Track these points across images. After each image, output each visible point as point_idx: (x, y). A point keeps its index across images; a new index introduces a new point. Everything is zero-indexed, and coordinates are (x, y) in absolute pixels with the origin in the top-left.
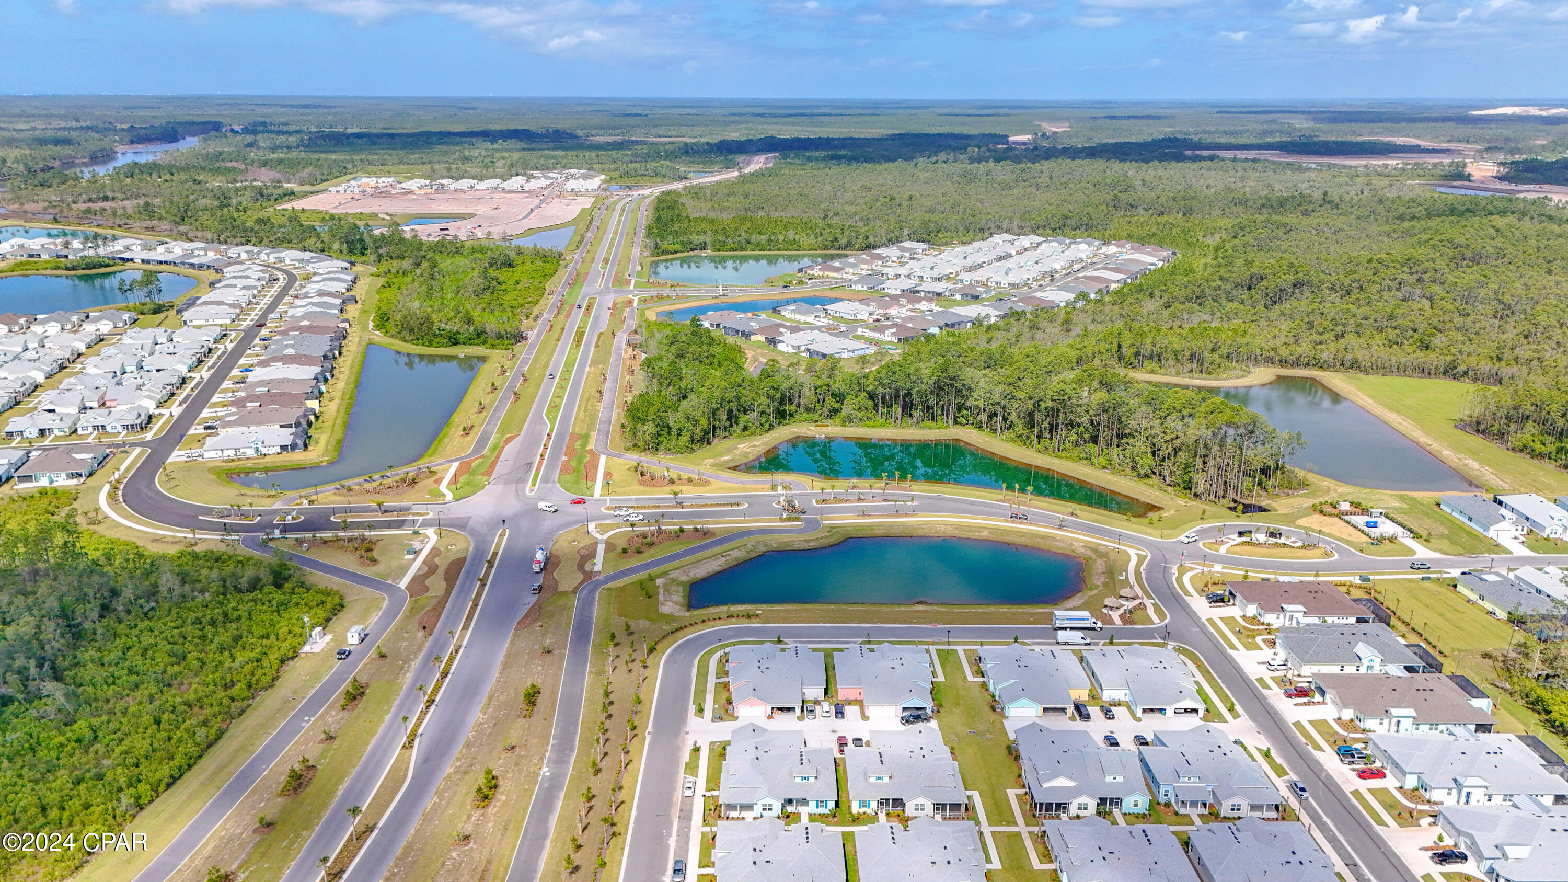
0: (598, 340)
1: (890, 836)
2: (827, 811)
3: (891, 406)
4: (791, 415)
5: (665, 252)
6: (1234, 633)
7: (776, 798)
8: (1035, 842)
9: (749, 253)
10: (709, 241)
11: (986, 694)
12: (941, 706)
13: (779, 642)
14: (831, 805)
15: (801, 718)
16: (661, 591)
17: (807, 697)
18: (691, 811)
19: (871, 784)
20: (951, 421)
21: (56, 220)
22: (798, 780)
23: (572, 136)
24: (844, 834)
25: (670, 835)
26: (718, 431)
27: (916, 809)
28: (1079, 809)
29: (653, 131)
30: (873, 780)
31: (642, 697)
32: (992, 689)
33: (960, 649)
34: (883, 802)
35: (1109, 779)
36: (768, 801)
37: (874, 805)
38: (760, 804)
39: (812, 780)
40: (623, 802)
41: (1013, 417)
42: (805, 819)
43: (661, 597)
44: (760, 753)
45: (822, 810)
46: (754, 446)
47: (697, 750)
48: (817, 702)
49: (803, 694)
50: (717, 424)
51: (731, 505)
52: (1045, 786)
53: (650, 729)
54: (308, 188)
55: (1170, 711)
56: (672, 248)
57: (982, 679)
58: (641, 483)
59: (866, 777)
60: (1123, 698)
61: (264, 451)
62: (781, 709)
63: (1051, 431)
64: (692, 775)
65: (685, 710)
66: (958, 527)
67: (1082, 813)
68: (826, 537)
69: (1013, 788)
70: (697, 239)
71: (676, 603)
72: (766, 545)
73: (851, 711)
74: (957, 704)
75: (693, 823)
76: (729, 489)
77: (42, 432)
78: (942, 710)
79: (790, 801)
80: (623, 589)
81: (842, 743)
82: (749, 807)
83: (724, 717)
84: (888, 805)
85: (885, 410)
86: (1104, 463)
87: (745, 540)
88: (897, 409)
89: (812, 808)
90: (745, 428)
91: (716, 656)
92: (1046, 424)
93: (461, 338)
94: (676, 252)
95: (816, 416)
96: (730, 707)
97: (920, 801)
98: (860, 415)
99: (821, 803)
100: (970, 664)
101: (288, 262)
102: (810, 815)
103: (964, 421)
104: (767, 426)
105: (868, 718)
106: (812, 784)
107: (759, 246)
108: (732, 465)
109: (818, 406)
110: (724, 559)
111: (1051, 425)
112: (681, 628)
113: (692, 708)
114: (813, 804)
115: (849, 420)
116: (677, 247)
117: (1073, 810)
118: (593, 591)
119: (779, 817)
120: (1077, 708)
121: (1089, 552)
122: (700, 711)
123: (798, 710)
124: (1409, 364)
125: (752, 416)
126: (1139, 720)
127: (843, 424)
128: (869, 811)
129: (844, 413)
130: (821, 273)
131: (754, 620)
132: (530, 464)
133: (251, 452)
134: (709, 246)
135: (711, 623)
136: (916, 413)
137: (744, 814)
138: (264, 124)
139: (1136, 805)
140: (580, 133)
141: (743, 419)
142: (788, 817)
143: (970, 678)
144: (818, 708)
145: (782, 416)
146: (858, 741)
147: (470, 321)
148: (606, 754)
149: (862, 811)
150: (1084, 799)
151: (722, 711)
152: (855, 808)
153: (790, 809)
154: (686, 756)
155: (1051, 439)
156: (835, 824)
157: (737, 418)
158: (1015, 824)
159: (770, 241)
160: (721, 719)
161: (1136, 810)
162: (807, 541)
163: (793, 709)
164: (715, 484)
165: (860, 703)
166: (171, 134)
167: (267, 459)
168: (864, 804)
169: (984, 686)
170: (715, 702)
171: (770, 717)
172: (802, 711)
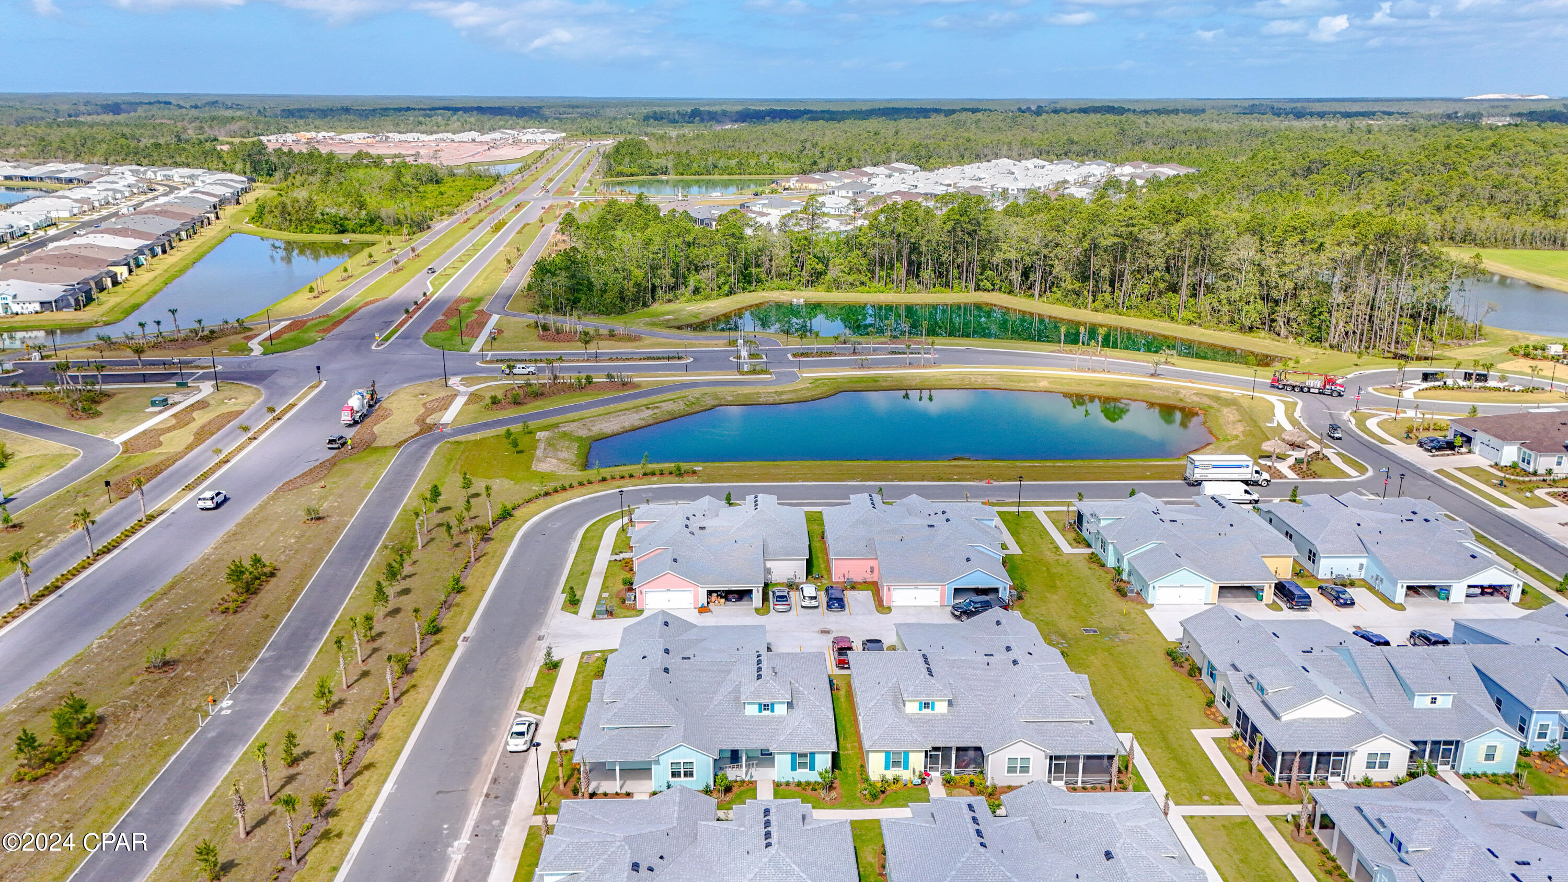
0: (523, 228)
1: (972, 828)
2: (813, 777)
3: (892, 267)
4: (759, 281)
5: (620, 174)
6: (1494, 486)
7: (702, 747)
8: (1292, 841)
9: (716, 177)
10: (670, 165)
11: (1101, 571)
12: (1024, 590)
14: (824, 762)
15: (763, 610)
16: (542, 446)
17: (776, 577)
18: (515, 783)
19: (911, 719)
20: (972, 286)
22: (752, 710)
24: (855, 825)
25: (455, 835)
26: (659, 292)
27: (1012, 770)
28: (1370, 765)
30: (912, 708)
31: (467, 582)
32: (1111, 562)
33: (1039, 512)
34: (938, 755)
35: (1422, 702)
36: (684, 754)
37: (917, 761)
38: (667, 760)
39: (781, 710)
40: (368, 767)
41: (1058, 269)
42: (765, 793)
43: (539, 453)
44: (673, 661)
45: (804, 775)
46: (709, 307)
47: (553, 666)
48: (792, 586)
49: (768, 571)
50: (657, 282)
51: (671, 360)
52: (1286, 717)
53: (470, 631)
55: (1458, 591)
56: (626, 170)
57: (1089, 551)
58: (541, 338)
59: (899, 702)
60: (1356, 574)
61: (16, 308)
62: (727, 595)
63: (1112, 284)
64: (533, 710)
65: (544, 601)
67: (1377, 775)
68: (808, 389)
69: (1203, 726)
70: (656, 163)
71: (564, 461)
73: (857, 599)
74: (1053, 587)
75: (514, 806)
76: (670, 345)
78: (1026, 597)
79: (735, 756)
80: (478, 443)
81: (843, 650)
82: (641, 771)
83: (617, 610)
84: (946, 761)
85: (883, 273)
86: (1190, 316)
87: (685, 392)
88: (901, 270)
89: (782, 769)
90: (696, 291)
91: (618, 524)
92: (1105, 272)
93: (350, 225)
94: (632, 175)
95: (793, 283)
96: (632, 595)
97: (1019, 750)
98: (850, 279)
99: (801, 759)
100: (1062, 530)
101: (176, 178)
102: (777, 785)
103: (989, 285)
104: (726, 288)
105: (889, 609)
106: (781, 720)
107: (727, 170)
108: (676, 324)
109: (796, 271)
110: (650, 412)
111: (1113, 273)
112: (563, 490)
113: (559, 597)
114: (783, 762)
115: (837, 285)
116: (635, 170)
117: (1357, 768)
118: (429, 446)
119: (707, 792)
120: (1281, 588)
121: (1206, 401)
122: (573, 602)
123: (757, 596)
124: (1537, 233)
125: (705, 275)
126: (1401, 607)
127: (828, 290)
128: (906, 775)
129: (829, 276)
130: (798, 185)
131: (686, 478)
132: (390, 323)
134: (671, 170)
136: (927, 274)
137: (630, 786)
139: (1490, 757)
141: (692, 281)
142: (728, 789)
143: (1066, 548)
144: (794, 596)
145: (747, 279)
146: (873, 644)
147: (362, 206)
148: (365, 674)
149: (890, 774)
150: (1380, 745)
151: (615, 602)
152: (877, 768)
153: (733, 774)
154: (530, 676)
155: (1113, 293)
156: (834, 804)
157: (684, 277)
158: (1231, 799)
159: (740, 164)
160: (610, 613)
161: (1490, 768)
162: (777, 396)
163: (750, 592)
164: (651, 341)
165: (875, 588)
167: (17, 318)
168: (894, 761)
169: (1094, 559)
170: (604, 588)
171: (703, 610)
172: (765, 598)
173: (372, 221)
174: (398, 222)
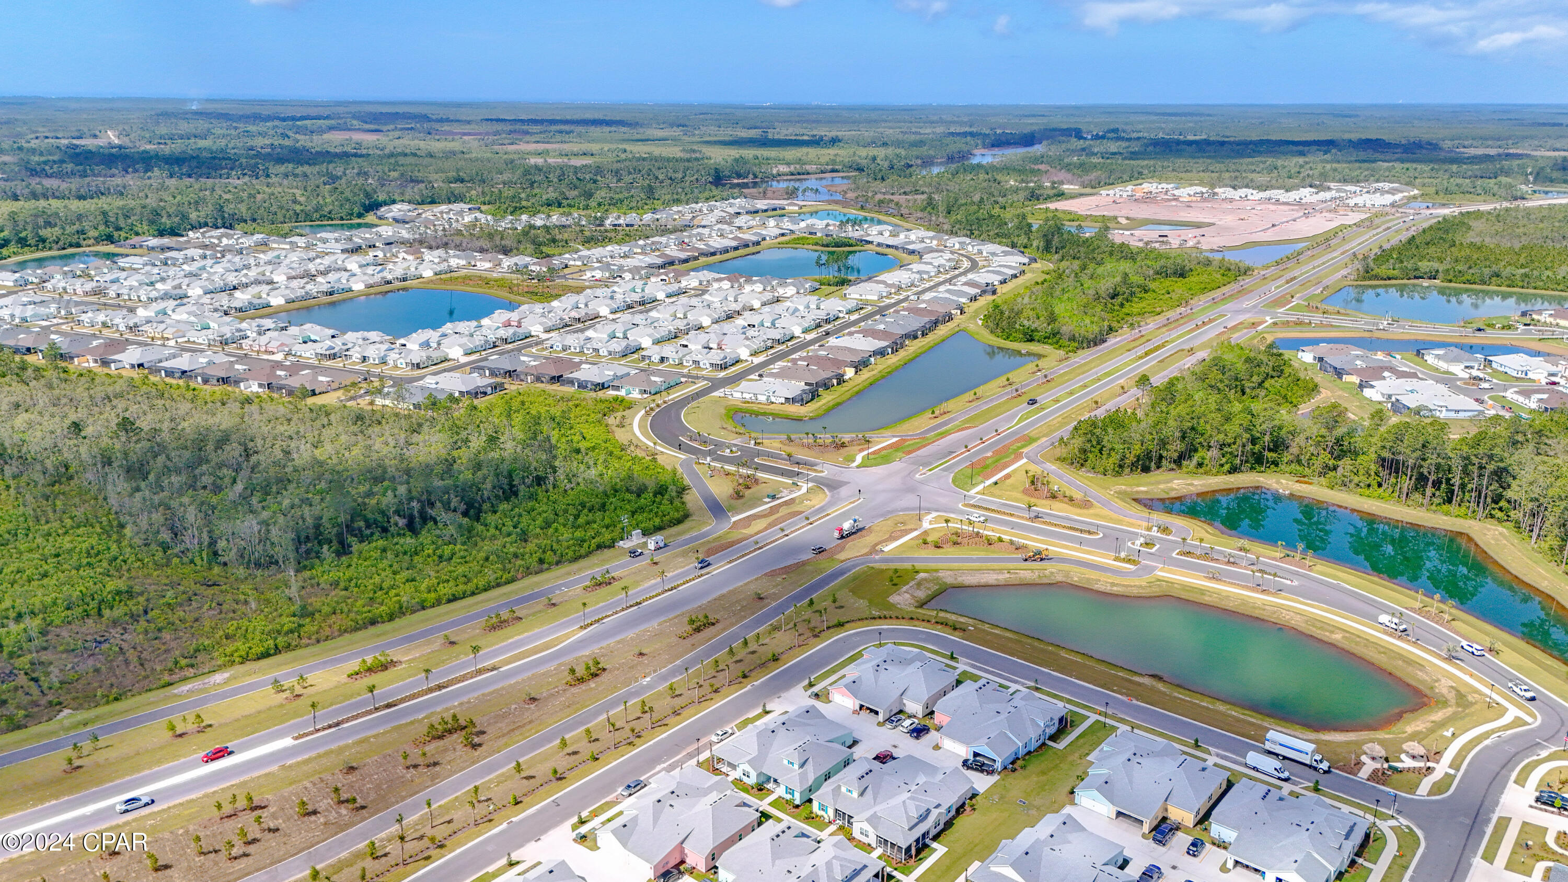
2: (793, 800)
5: (1376, 277)
10: (1442, 269)
12: (1023, 767)
13: (952, 658)
14: (797, 795)
15: (880, 724)
16: (913, 584)
19: (840, 792)
20: (1468, 510)
21: (862, 208)
22: (786, 762)
23: (1433, 146)
26: (1164, 462)
27: (861, 833)
29: (1550, 142)
30: (844, 789)
31: (785, 657)
34: (840, 814)
36: (747, 768)
37: (831, 812)
38: (741, 767)
39: (796, 767)
40: (666, 725)
43: (906, 588)
45: (790, 798)
46: (1192, 485)
47: (768, 712)
48: (910, 717)
50: (1164, 454)
51: (1081, 531)
53: (758, 683)
54: (1088, 190)
58: (1025, 491)
61: (773, 399)
62: (868, 709)
64: (739, 728)
66: (1314, 621)
71: (914, 597)
72: (1067, 576)
73: (931, 737)
74: (1044, 774)
76: (1103, 517)
77: (662, 360)
78: (1019, 771)
79: (771, 779)
82: (734, 767)
83: (821, 697)
84: (844, 818)
87: (1054, 563)
90: (1200, 465)
93: (1037, 336)
94: (1393, 278)
103: (1502, 515)
104: (1229, 468)
105: (939, 748)
106: (793, 771)
107: (1510, 282)
110: (1009, 574)
112: (885, 618)
115: (1333, 481)
118: (856, 565)
122: (812, 685)
123: (883, 716)
127: (1323, 484)
131: (957, 633)
132: (953, 452)
133: (762, 398)
134: (1440, 275)
135: (916, 623)
138: (1115, 131)
140: (1447, 144)
145: (1258, 461)
149: (820, 813)
152: (815, 808)
153: (770, 785)
154: (753, 713)
156: (788, 814)
160: (818, 697)
162: (1113, 584)
163: (877, 713)
164: (1098, 509)
166: (1028, 140)
167: (772, 406)
168: (823, 808)
171: (855, 712)
172: (889, 718)
173: (1054, 335)
174: (1073, 339)
